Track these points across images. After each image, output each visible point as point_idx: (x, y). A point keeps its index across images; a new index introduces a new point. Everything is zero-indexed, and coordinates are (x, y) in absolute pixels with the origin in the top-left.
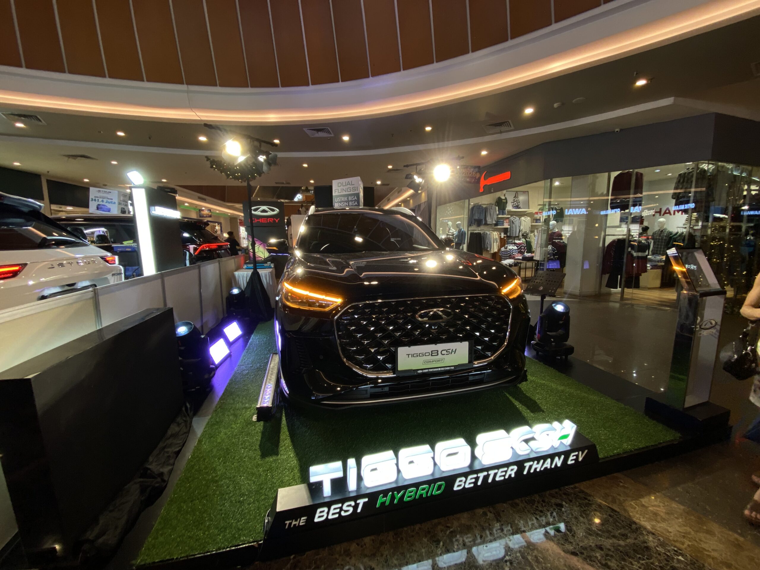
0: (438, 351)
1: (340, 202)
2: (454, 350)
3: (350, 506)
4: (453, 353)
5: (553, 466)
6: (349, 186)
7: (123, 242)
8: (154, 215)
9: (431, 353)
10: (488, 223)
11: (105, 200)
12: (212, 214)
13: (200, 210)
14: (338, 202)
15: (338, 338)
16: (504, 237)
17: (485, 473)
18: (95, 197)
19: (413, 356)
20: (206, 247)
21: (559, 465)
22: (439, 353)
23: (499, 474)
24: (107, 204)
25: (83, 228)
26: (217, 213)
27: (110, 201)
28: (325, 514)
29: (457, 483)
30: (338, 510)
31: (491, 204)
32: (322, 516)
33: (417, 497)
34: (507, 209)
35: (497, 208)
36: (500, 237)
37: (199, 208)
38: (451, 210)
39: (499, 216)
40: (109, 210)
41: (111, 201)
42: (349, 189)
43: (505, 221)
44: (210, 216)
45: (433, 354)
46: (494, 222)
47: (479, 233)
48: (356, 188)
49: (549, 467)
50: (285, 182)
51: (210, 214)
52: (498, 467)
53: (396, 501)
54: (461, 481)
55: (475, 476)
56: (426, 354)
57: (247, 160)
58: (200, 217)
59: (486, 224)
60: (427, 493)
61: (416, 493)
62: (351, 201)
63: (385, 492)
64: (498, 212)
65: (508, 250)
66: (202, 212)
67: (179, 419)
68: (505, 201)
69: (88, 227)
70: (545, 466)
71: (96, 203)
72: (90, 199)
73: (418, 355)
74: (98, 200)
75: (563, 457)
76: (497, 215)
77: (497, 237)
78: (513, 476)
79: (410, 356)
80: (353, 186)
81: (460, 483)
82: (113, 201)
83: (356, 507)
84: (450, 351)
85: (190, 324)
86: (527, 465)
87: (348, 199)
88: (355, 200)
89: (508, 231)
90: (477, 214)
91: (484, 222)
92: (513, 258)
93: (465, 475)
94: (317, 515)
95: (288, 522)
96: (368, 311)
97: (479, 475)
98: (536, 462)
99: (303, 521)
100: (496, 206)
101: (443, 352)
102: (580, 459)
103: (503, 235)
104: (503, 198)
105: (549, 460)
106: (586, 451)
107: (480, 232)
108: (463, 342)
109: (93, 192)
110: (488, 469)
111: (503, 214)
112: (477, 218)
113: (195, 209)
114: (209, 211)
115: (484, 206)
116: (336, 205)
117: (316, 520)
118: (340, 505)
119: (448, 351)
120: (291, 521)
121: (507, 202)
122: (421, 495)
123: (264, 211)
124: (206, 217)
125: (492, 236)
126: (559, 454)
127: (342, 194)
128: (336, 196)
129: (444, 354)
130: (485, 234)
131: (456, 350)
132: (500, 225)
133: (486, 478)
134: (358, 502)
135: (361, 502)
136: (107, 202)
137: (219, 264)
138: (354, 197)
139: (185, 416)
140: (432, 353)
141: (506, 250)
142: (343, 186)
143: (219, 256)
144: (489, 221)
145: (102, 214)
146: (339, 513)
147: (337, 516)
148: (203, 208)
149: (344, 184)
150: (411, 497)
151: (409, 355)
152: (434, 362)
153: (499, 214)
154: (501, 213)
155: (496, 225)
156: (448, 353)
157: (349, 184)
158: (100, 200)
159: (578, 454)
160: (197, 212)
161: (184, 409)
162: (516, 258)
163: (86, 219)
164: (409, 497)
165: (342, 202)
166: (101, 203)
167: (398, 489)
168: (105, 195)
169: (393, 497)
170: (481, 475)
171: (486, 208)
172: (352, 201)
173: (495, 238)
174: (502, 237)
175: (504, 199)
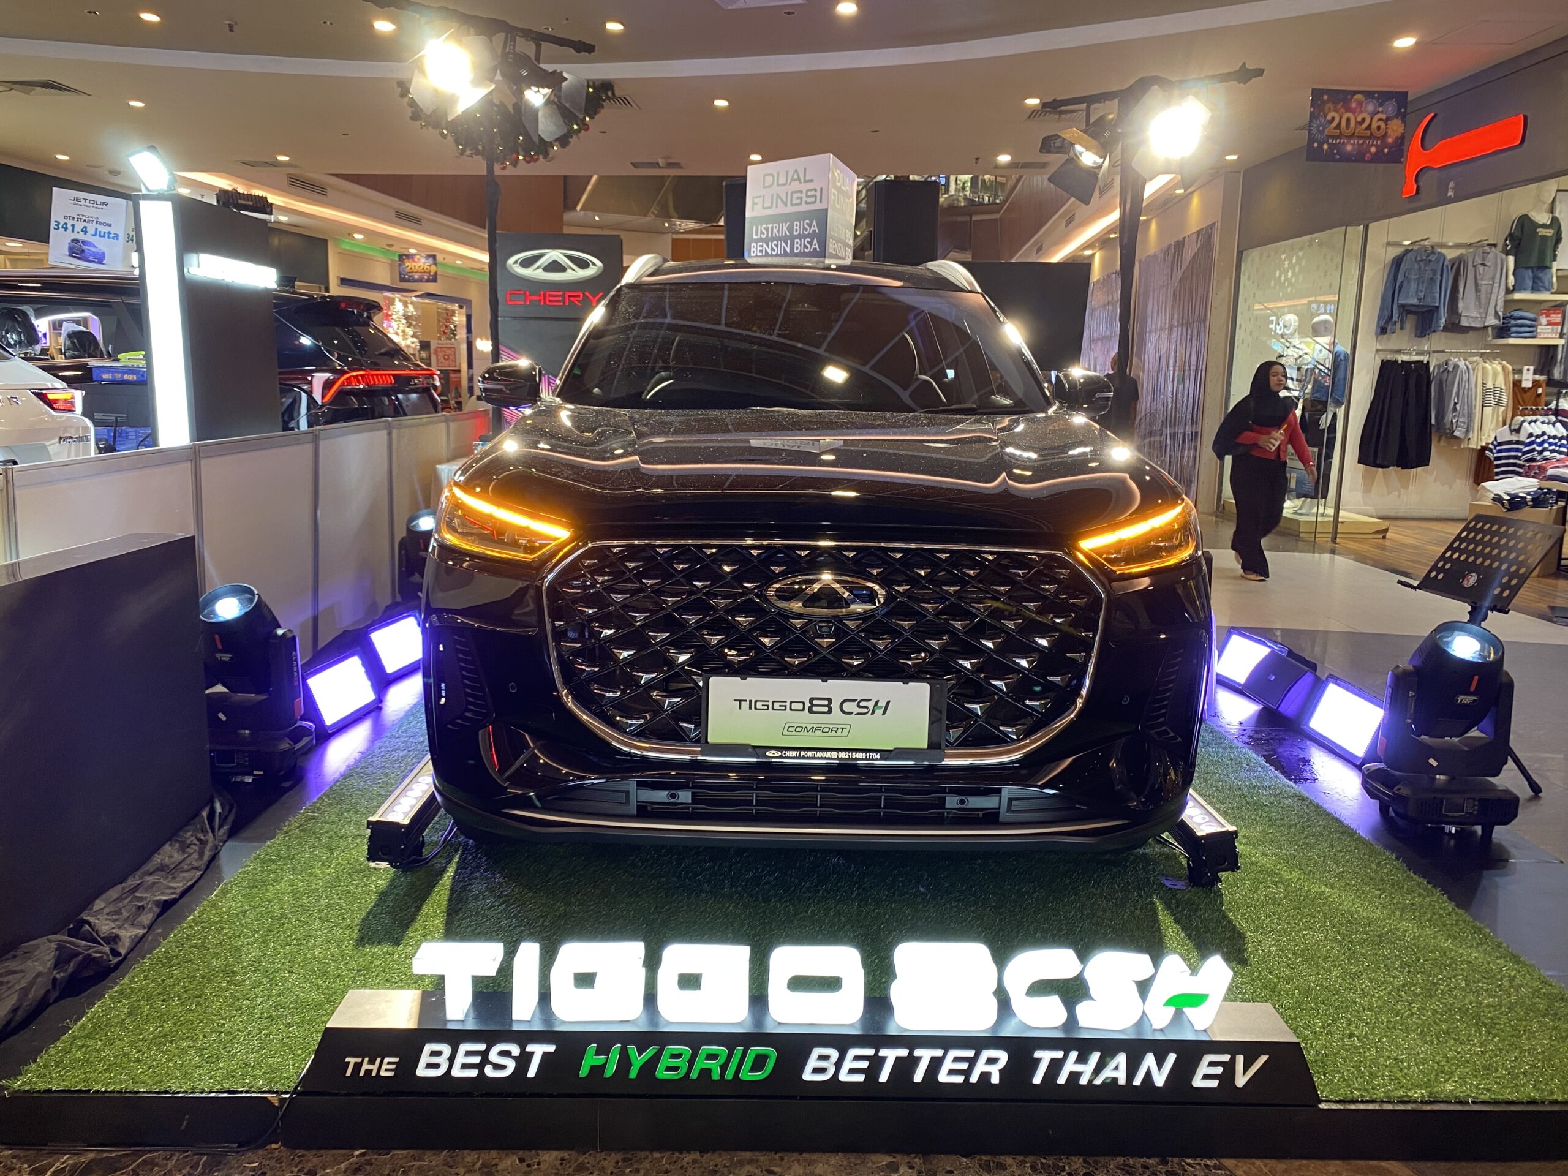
0: (830, 700)
1: (767, 241)
2: (882, 704)
3: (506, 1054)
4: (879, 712)
5: (1137, 1082)
6: (796, 186)
7: (119, 356)
8: (195, 278)
9: (808, 705)
10: (1464, 323)
11: (91, 229)
12: (440, 271)
13: (403, 257)
14: (761, 240)
15: (554, 639)
16: (1536, 384)
17: (904, 1052)
18: (65, 217)
19: (754, 705)
20: (357, 380)
21: (1160, 1080)
22: (835, 706)
23: (948, 1064)
24: (96, 240)
25: (28, 310)
26: (459, 268)
27: (103, 229)
28: (443, 1060)
29: (812, 1062)
30: (476, 1060)
31: (1482, 247)
32: (436, 1066)
33: (694, 1075)
34: (1555, 266)
35: (1511, 259)
36: (1517, 384)
37: (398, 249)
38: (1292, 267)
39: (1517, 296)
40: (100, 259)
41: (107, 229)
42: (795, 195)
43: (1544, 320)
44: (434, 279)
45: (815, 709)
46: (1492, 321)
47: (1419, 363)
48: (818, 194)
49: (1122, 1081)
50: (661, 162)
51: (433, 269)
52: (947, 1042)
53: (633, 1074)
54: (825, 1058)
55: (870, 1052)
56: (794, 706)
57: (488, 100)
58: (403, 280)
59: (1454, 327)
60: (724, 1068)
61: (691, 1062)
62: (801, 237)
63: (604, 1040)
64: (1511, 280)
65: (1522, 437)
66: (409, 265)
67: (189, 836)
68: (1549, 232)
69: (45, 306)
70: (1107, 1073)
71: (70, 236)
72: (53, 225)
73: (770, 706)
74: (73, 226)
75: (1172, 1058)
76: (1508, 291)
77: (1500, 382)
78: (995, 1079)
79: (745, 705)
80: (810, 186)
81: (822, 1064)
82: (113, 230)
83: (524, 1060)
84: (871, 705)
85: (251, 592)
86: (1045, 1057)
87: (790, 229)
88: (812, 236)
89: (1554, 357)
90: (1413, 286)
91: (1443, 321)
92: (1538, 472)
93: (842, 1042)
94: (425, 1059)
95: (352, 1061)
96: (634, 568)
97: (883, 1052)
98: (1074, 1055)
99: (387, 1067)
100: (1508, 253)
101: (847, 707)
102: (1241, 1081)
103: (1528, 378)
104: (1543, 218)
105: (1121, 1059)
106: (1263, 1059)
107: (1425, 359)
108: (910, 684)
109: (62, 201)
110: (912, 1041)
111: (1534, 289)
112: (1415, 301)
113: (385, 252)
114: (431, 261)
115: (1451, 254)
116: (755, 252)
117: (422, 1072)
118: (482, 1047)
119: (862, 704)
120: (359, 1060)
121: (1558, 239)
122: (706, 1072)
123: (555, 267)
124: (420, 280)
125: (1477, 379)
126: (1161, 1049)
127: (773, 211)
128: (753, 218)
129: (851, 713)
130: (1448, 371)
131: (888, 703)
132: (1519, 334)
133: (906, 1066)
134: (530, 1048)
135: (538, 1050)
136: (95, 235)
137: (390, 434)
138: (810, 225)
139: (203, 831)
140: (812, 705)
141: (1514, 438)
142: (778, 185)
143: (398, 411)
144: (1469, 312)
145: (85, 269)
146: (480, 1067)
147: (473, 1073)
148: (413, 251)
149: (782, 180)
150: (675, 1069)
151: (740, 701)
152: (819, 733)
153: (1515, 289)
154: (1530, 283)
155: (1503, 331)
156: (865, 710)
157: (799, 179)
158: (79, 226)
159: (1233, 1061)
160: (392, 266)
161: (205, 814)
162: (1551, 472)
163: (49, 285)
164: (669, 1069)
165: (773, 239)
166: (81, 237)
167: (642, 1040)
168: (91, 212)
169: (625, 1062)
170: (891, 1055)
171: (1458, 266)
172: (805, 236)
173: (1490, 385)
174: (1527, 384)
175: (1544, 226)
